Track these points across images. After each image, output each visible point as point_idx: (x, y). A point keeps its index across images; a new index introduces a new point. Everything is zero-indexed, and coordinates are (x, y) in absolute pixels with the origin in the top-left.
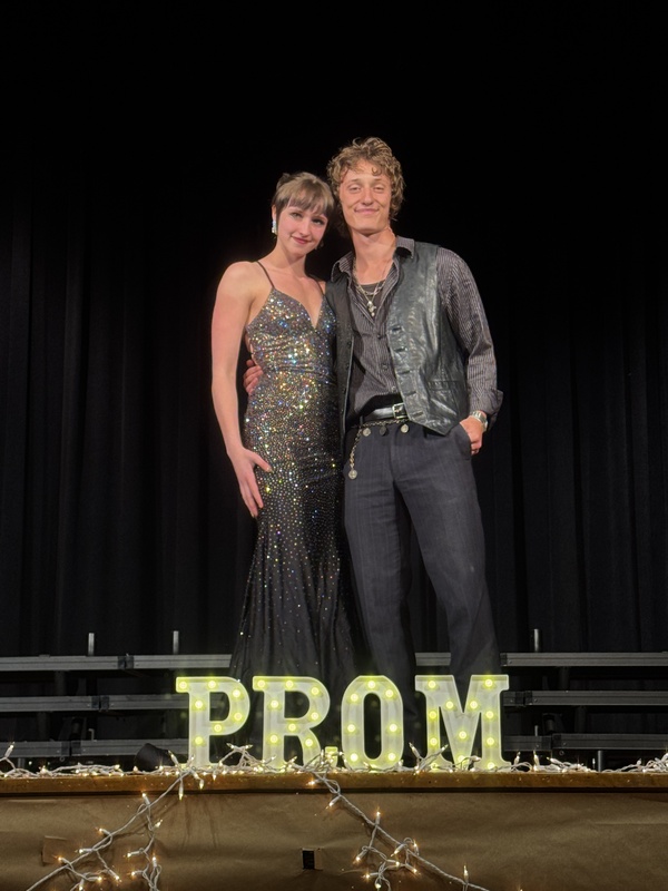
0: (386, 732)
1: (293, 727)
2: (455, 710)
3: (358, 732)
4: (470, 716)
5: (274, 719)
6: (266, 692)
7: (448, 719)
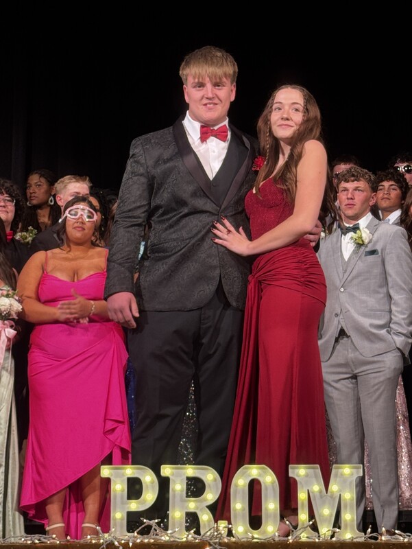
0: (266, 509)
1: (192, 505)
2: (320, 492)
3: (243, 509)
4: (332, 497)
5: (178, 498)
6: (171, 477)
7: (315, 499)
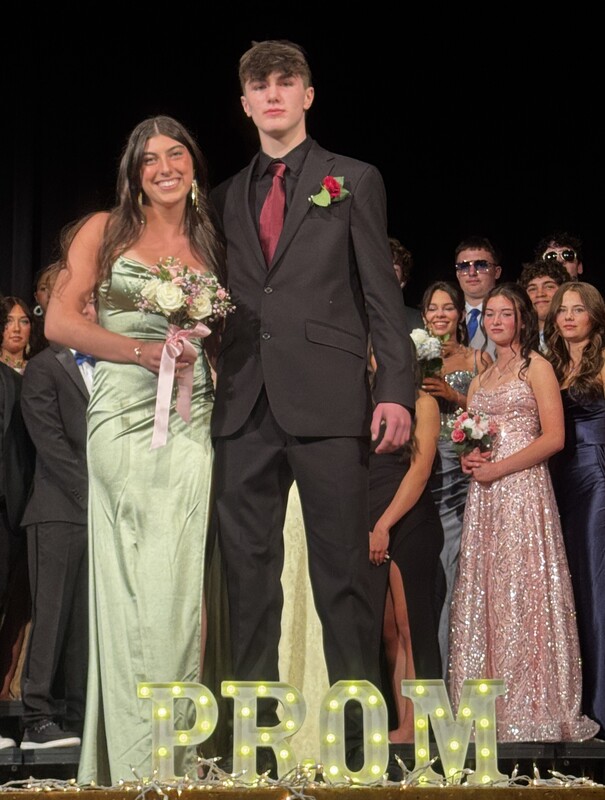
0: (370, 742)
1: (265, 737)
2: (446, 717)
3: (337, 743)
4: (462, 725)
5: (245, 728)
7: (438, 728)
